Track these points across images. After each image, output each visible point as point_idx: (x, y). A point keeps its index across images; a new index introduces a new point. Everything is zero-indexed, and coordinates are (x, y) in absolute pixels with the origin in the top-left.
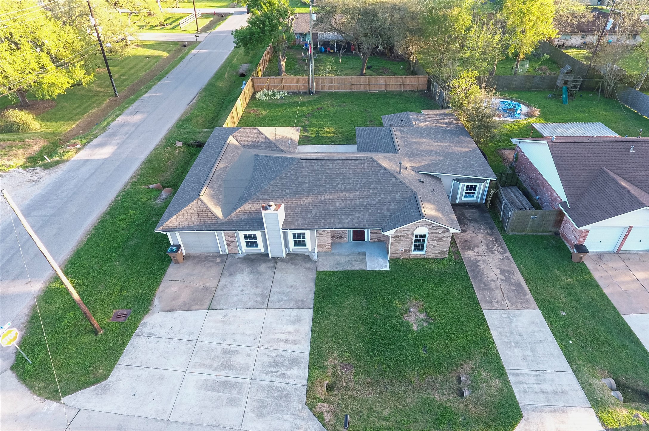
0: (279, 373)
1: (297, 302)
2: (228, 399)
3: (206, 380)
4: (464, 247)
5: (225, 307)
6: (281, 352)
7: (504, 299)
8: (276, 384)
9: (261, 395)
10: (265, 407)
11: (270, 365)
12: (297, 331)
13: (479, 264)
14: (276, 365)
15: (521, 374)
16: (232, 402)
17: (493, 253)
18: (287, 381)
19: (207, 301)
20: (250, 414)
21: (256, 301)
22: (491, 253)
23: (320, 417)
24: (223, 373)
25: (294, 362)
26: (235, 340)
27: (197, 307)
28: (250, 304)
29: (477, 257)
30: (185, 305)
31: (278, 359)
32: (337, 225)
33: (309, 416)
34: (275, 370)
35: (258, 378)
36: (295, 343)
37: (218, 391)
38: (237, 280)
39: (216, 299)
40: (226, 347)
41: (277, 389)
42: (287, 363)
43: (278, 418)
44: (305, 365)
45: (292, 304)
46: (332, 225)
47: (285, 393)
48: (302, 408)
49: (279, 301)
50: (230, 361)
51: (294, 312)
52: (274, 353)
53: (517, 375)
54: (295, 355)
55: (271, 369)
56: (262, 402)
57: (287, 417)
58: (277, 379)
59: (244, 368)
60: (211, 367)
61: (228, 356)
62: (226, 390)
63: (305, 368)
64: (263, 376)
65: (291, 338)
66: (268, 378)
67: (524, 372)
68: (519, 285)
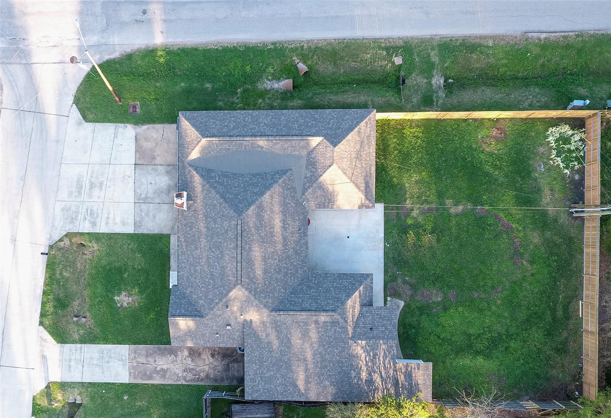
0: (86, 216)
1: (140, 222)
2: (72, 191)
3: (83, 177)
4: (193, 351)
5: (136, 175)
6: (100, 216)
7: (138, 363)
8: (80, 215)
9: (74, 209)
10: (67, 211)
11: (91, 210)
12: (116, 224)
13: (173, 356)
14: (92, 214)
15: (81, 352)
16: (70, 194)
17: (184, 371)
18: (82, 222)
19: (143, 162)
20: (63, 204)
21: (141, 194)
22: (184, 370)
23: (61, 240)
24: (88, 185)
25: (94, 224)
26: (109, 187)
27: (138, 156)
28: (138, 191)
29: (180, 357)
30: (140, 148)
31: (96, 215)
32: (180, 250)
33: (61, 234)
34: (89, 214)
35: (84, 205)
36: (107, 223)
37: (76, 185)
38: (162, 178)
39: (145, 167)
40: (105, 183)
41: (77, 216)
42: (93, 220)
43: (61, 219)
44: (91, 231)
45: (138, 219)
46: (180, 246)
47: (75, 221)
48: (66, 231)
49: (141, 210)
50: (95, 187)
51: (131, 221)
52: (100, 212)
53: (81, 350)
54: (98, 224)
55: (89, 212)
56: (70, 210)
57: (62, 223)
58: (83, 216)
59: (90, 196)
60: (92, 177)
61: (99, 185)
62: (77, 189)
63: (89, 231)
64: (85, 207)
65: (111, 221)
66: (83, 211)
67: (83, 354)
68: (150, 378)
